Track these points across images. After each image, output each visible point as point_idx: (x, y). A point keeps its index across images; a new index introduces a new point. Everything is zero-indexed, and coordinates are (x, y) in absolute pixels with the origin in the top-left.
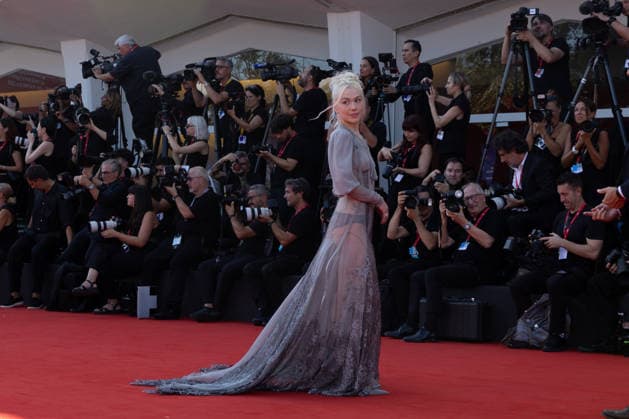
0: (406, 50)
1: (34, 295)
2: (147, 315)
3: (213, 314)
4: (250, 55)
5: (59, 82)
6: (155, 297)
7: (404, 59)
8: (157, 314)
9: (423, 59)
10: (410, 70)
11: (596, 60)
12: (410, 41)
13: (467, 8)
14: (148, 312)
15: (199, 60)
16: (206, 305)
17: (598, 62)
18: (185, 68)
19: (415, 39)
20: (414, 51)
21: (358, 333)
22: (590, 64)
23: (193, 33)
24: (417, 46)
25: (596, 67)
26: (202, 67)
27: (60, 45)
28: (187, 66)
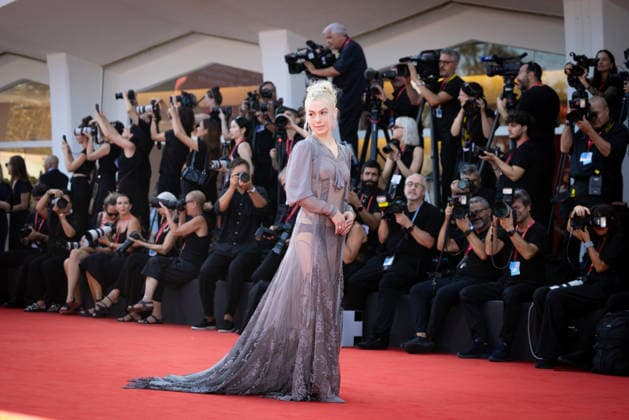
1: (226, 317)
2: (352, 343)
3: (426, 344)
4: (471, 47)
5: (255, 78)
6: (360, 324)
8: (362, 343)
14: (353, 340)
15: (415, 53)
16: (419, 334)
18: (398, 62)
21: (307, 339)
23: (407, 23)
26: (418, 61)
27: (257, 36)
28: (401, 60)
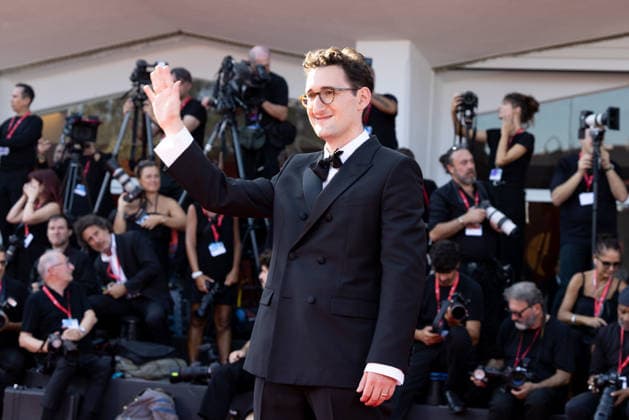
0: (15, 96)
7: (13, 106)
9: (36, 107)
10: (17, 118)
11: (223, 126)
12: (20, 85)
13: (83, 54)
17: (226, 128)
19: (29, 83)
20: (24, 97)
22: (216, 129)
24: (29, 93)
25: (223, 133)
